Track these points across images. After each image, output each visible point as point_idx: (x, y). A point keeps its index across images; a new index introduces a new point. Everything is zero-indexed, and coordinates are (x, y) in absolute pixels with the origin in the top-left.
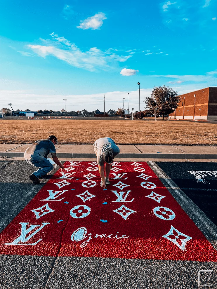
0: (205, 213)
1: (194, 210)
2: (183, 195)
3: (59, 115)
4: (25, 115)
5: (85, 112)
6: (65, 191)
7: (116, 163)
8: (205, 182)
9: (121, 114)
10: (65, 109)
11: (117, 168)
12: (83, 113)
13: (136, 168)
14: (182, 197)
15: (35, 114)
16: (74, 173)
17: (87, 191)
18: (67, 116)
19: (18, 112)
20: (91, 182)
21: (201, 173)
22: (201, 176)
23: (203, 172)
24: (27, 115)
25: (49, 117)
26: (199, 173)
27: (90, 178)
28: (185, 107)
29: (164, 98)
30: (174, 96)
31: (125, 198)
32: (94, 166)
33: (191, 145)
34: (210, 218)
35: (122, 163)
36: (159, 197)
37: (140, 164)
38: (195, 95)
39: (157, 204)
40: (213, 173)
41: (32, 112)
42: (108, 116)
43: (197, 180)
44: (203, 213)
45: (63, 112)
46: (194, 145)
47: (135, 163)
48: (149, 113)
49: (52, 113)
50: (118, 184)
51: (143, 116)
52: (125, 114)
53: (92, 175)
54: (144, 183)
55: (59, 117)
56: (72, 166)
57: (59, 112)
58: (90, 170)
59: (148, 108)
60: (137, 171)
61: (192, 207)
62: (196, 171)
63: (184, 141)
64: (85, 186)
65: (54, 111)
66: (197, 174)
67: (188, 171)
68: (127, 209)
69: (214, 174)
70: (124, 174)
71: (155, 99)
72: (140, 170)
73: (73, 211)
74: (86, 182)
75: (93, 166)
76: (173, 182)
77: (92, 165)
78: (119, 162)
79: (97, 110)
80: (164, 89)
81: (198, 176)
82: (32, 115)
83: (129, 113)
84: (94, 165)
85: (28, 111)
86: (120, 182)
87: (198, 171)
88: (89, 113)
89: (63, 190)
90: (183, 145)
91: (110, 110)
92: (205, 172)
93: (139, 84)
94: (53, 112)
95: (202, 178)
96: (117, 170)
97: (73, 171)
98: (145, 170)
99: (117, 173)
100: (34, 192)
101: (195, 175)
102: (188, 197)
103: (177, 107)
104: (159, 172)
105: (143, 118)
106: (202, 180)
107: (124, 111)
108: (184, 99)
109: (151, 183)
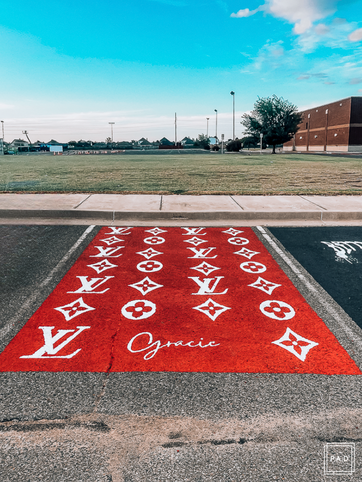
0: (344, 308)
1: (327, 305)
2: (310, 282)
3: (102, 149)
4: (48, 149)
5: (144, 142)
6: (108, 278)
7: (195, 229)
8: (350, 261)
9: (203, 145)
10: (111, 138)
11: (198, 239)
12: (141, 144)
13: (233, 239)
14: (309, 286)
15: (65, 147)
16: (120, 247)
17: (147, 278)
18: (114, 149)
19: (39, 145)
20: (152, 263)
21: (345, 245)
22: (346, 250)
23: (349, 244)
24: (52, 149)
25: (86, 152)
26: (342, 245)
27: (151, 257)
28: (310, 131)
29: (275, 117)
30: (292, 113)
31: (214, 288)
32: (157, 236)
34: (350, 316)
35: (207, 229)
36: (271, 285)
37: (240, 232)
38: (327, 110)
39: (266, 297)
42: (182, 147)
43: (337, 256)
44: (341, 308)
45: (109, 143)
47: (231, 229)
48: (251, 142)
50: (201, 266)
51: (241, 148)
52: (211, 144)
53: (153, 251)
54: (246, 264)
55: (102, 151)
57: (102, 144)
58: (149, 243)
59: (249, 133)
60: (235, 243)
61: (323, 300)
62: (338, 242)
64: (143, 270)
65: (94, 141)
66: (339, 246)
67: (324, 242)
68: (216, 305)
70: (212, 249)
71: (259, 119)
72: (239, 241)
73: (126, 309)
74: (145, 263)
75: (154, 236)
76: (296, 261)
78: (202, 229)
79: (164, 138)
80: (274, 102)
81: (340, 250)
82: (60, 149)
83: (217, 142)
84: (156, 234)
85: (54, 143)
86: (204, 263)
87: (341, 242)
88: (151, 144)
89: (106, 277)
91: (186, 139)
92: (353, 243)
93: (232, 93)
94: (93, 144)
95: (346, 254)
96: (199, 243)
97: (119, 244)
98: (248, 242)
99: (198, 248)
100: (53, 279)
101: (335, 250)
102: (318, 285)
103: (296, 131)
104: (274, 245)
105: (240, 151)
106: (345, 257)
107: (208, 139)
108: (309, 117)
109: (257, 264)
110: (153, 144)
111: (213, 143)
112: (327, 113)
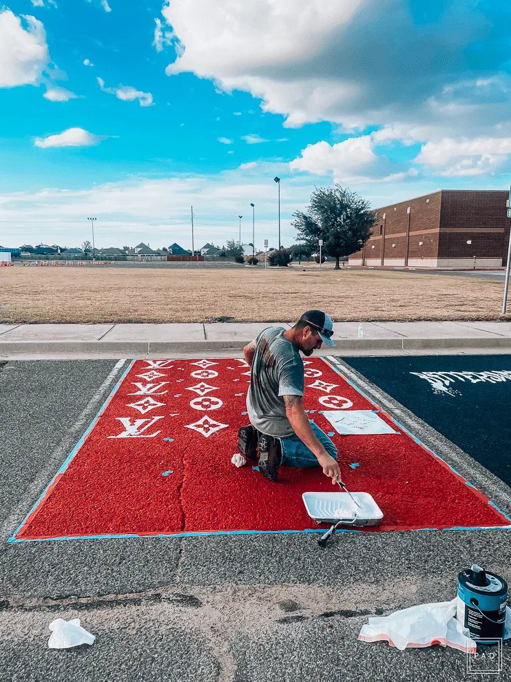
2: (411, 418)
3: (76, 258)
5: (145, 249)
8: (452, 393)
9: (234, 255)
12: (139, 252)
15: (16, 255)
16: (163, 383)
17: (206, 417)
18: (98, 259)
20: (209, 400)
21: (440, 376)
22: (443, 382)
23: (444, 374)
25: (53, 262)
26: (437, 377)
27: (204, 393)
28: (386, 237)
30: (362, 212)
33: (411, 321)
37: (308, 362)
38: (409, 209)
40: (466, 376)
41: (6, 250)
42: (201, 259)
45: (87, 251)
46: (419, 320)
48: (302, 253)
49: (59, 251)
51: (289, 261)
52: (245, 254)
53: (206, 386)
55: (79, 262)
56: (156, 370)
57: (75, 251)
58: (199, 377)
59: (302, 239)
62: (431, 373)
63: (394, 313)
64: (199, 408)
65: (63, 247)
66: (433, 377)
67: (414, 373)
69: (469, 377)
71: (316, 218)
72: (309, 373)
74: (199, 400)
75: (203, 369)
77: (201, 366)
79: (175, 245)
81: (435, 382)
84: (205, 367)
87: (434, 373)
88: (154, 252)
90: (394, 321)
91: (208, 246)
92: (448, 373)
94: (62, 250)
95: (444, 385)
97: (162, 379)
101: (430, 381)
102: (421, 421)
103: (368, 237)
105: (288, 265)
106: (445, 389)
107: (241, 247)
108: (384, 218)
109: (339, 398)
110: (158, 253)
111: (248, 253)
112: (408, 212)
